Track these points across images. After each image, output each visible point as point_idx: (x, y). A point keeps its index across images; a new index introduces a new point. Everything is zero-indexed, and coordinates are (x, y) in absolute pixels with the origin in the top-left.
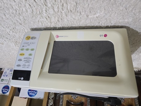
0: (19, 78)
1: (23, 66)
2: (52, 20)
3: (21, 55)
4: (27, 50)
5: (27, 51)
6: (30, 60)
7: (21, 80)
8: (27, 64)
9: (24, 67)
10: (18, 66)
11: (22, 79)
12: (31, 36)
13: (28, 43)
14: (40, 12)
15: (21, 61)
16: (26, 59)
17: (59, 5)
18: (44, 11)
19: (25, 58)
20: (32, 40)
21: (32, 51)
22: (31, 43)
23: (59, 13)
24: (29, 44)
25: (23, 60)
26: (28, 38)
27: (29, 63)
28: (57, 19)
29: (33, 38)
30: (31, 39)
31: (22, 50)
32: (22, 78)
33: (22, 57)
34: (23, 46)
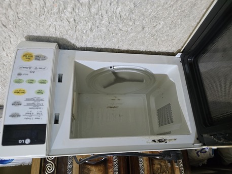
0: (20, 141)
1: (26, 117)
2: (78, 27)
3: (17, 92)
4: (31, 82)
5: (31, 84)
6: (41, 102)
7: (25, 144)
8: (35, 111)
9: (28, 117)
10: (13, 116)
11: (26, 142)
12: (35, 53)
13: (30, 68)
14: (61, 9)
15: (20, 106)
16: (31, 102)
17: (103, 3)
18: (69, 9)
19: (27, 100)
20: (37, 61)
21: (42, 85)
22: (36, 68)
23: (97, 17)
24: (32, 70)
25: (24, 103)
26: (28, 57)
27: (39, 110)
28: (90, 27)
29: (38, 58)
30: (36, 59)
31: (19, 82)
32: (28, 141)
33: (20, 98)
34: (19, 74)
